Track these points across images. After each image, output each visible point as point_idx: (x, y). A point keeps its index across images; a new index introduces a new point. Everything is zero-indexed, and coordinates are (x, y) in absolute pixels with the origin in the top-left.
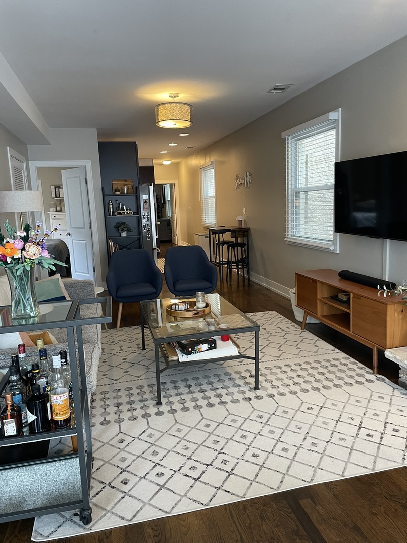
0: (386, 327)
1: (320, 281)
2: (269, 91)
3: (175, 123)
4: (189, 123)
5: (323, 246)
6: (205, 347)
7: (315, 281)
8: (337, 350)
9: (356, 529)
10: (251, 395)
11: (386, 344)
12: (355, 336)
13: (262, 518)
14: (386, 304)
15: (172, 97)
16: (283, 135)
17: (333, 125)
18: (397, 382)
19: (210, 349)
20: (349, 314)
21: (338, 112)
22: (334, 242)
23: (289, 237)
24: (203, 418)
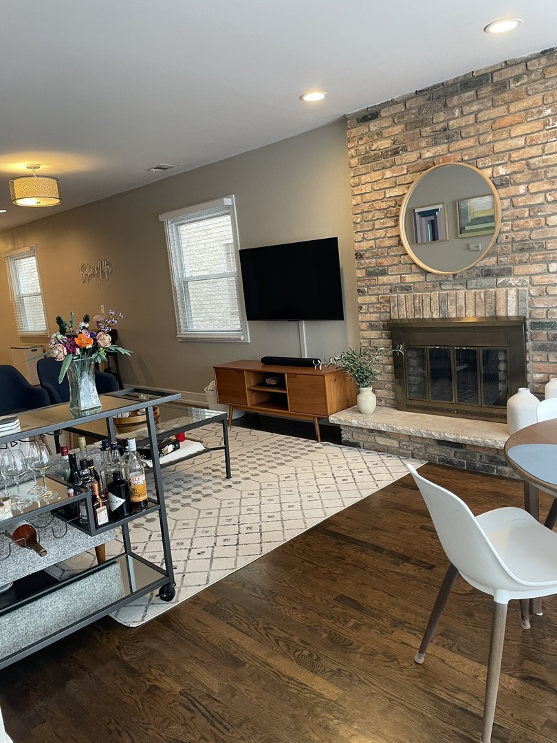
0: (326, 396)
1: (245, 370)
2: (149, 170)
3: (38, 201)
4: (58, 201)
5: (232, 337)
6: (170, 448)
7: (241, 371)
8: (275, 434)
9: (375, 528)
10: (228, 482)
11: (327, 412)
12: (294, 414)
13: (309, 546)
14: (323, 376)
15: (31, 168)
16: (161, 218)
17: (227, 211)
18: (340, 443)
19: (175, 449)
20: (286, 394)
21: (232, 198)
22: (242, 331)
23: (182, 333)
24: (200, 511)
